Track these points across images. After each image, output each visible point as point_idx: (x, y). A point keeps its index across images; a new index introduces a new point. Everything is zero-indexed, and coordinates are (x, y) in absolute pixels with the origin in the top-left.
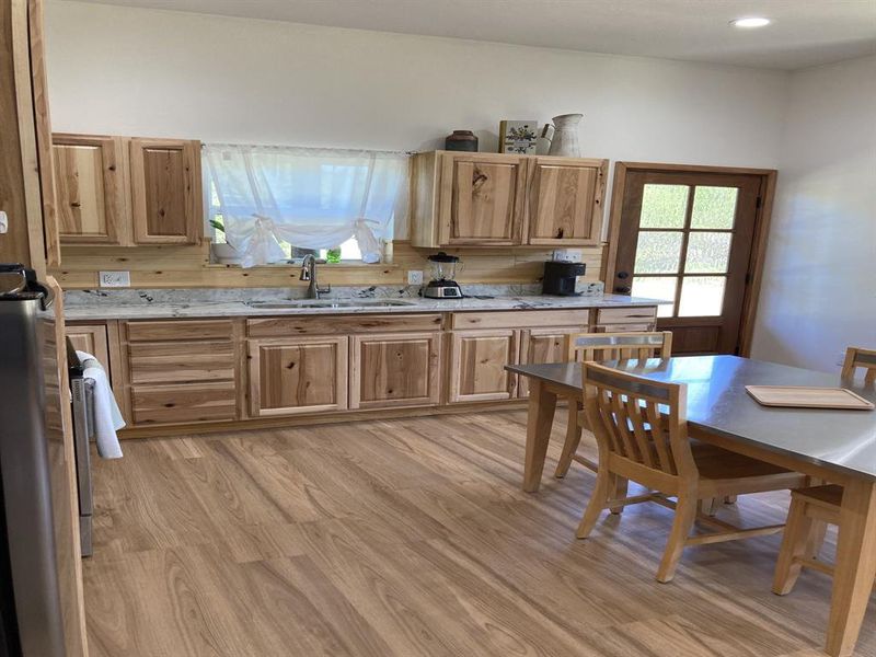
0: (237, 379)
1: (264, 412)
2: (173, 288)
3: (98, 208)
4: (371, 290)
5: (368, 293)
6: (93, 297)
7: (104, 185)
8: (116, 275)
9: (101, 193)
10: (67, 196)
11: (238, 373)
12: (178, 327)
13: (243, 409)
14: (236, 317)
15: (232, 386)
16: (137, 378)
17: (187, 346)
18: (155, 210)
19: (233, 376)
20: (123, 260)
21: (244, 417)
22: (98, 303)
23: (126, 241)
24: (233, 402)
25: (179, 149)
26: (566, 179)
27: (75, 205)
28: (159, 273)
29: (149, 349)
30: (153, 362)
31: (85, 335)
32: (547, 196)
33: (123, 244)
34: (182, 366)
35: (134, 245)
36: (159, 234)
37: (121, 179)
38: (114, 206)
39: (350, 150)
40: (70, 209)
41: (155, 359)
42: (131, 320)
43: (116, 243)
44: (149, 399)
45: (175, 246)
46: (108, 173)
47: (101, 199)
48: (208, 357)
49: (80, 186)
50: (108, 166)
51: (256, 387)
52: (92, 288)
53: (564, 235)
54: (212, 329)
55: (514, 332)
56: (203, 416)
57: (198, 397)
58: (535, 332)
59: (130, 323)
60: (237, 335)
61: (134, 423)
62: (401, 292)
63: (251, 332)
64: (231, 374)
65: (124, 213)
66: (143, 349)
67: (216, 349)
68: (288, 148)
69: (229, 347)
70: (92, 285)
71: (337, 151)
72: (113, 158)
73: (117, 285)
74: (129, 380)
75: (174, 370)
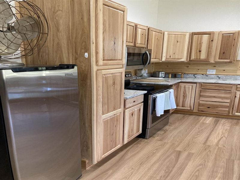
0: (231, 103)
1: (237, 114)
2: (227, 75)
3: (206, 51)
6: (204, 76)
7: (209, 45)
8: (211, 70)
9: (208, 48)
10: (198, 49)
11: (231, 101)
12: (216, 86)
13: (231, 112)
14: (234, 84)
15: (228, 104)
16: (201, 99)
17: (217, 91)
18: (222, 52)
19: (229, 102)
20: (215, 66)
21: (230, 114)
22: (205, 78)
23: (212, 61)
24: (227, 109)
25: (233, 34)
27: (200, 51)
28: (224, 70)
29: (206, 91)
30: (206, 95)
31: (190, 86)
33: (211, 62)
34: (214, 97)
35: (214, 62)
36: (222, 59)
37: (214, 44)
38: (210, 51)
40: (198, 52)
41: (207, 94)
42: (203, 83)
43: (209, 61)
44: (203, 105)
45: (226, 63)
46: (211, 42)
47: (207, 49)
48: (223, 95)
49: (202, 46)
50: (211, 40)
51: (236, 106)
52: (204, 74)
54: (226, 87)
56: (217, 112)
57: (217, 107)
59: (202, 84)
60: (233, 90)
61: (198, 111)
63: (238, 89)
64: (229, 101)
65: (213, 53)
66: (205, 91)
67: (226, 93)
69: (230, 93)
70: (204, 73)
72: (213, 38)
73: (212, 73)
74: (199, 99)
75: (212, 98)
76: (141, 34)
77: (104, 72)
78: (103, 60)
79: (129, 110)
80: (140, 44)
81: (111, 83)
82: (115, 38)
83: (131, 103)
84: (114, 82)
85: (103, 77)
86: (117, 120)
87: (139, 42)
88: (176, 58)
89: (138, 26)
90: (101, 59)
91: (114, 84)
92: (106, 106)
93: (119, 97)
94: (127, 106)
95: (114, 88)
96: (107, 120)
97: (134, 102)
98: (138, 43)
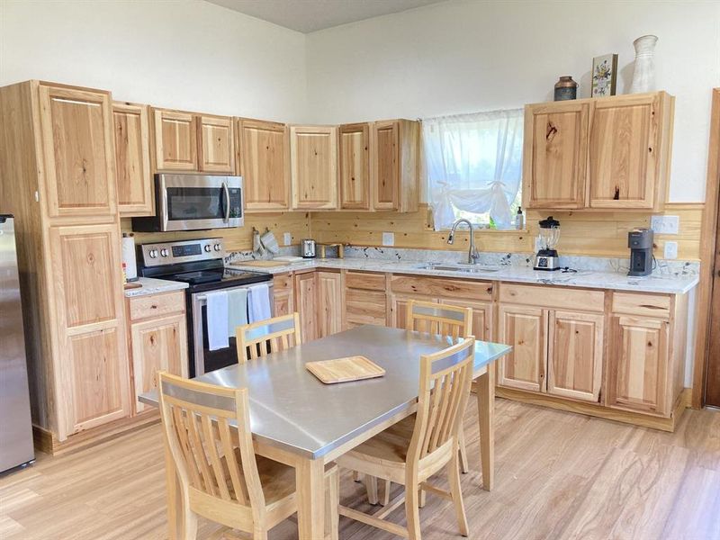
2: (409, 248)
4: (509, 257)
5: (507, 260)
6: (378, 254)
9: (362, 169)
10: (351, 173)
14: (388, 273)
18: (381, 181)
20: (392, 223)
22: (380, 258)
23: (371, 207)
25: (392, 128)
26: (621, 124)
27: (353, 179)
28: (406, 234)
29: (353, 295)
31: (333, 280)
32: (605, 146)
33: (370, 210)
36: (382, 202)
37: (371, 158)
39: (495, 112)
40: (351, 182)
41: (354, 303)
43: (367, 209)
49: (355, 164)
50: (365, 147)
53: (620, 196)
54: (376, 282)
55: (542, 310)
58: (560, 314)
59: (347, 273)
62: (528, 260)
63: (393, 289)
66: (351, 295)
68: (460, 116)
69: (384, 298)
70: (378, 243)
71: (486, 114)
72: (368, 140)
76: (214, 139)
77: (63, 231)
78: (61, 206)
79: (141, 326)
80: (215, 164)
81: (84, 256)
82: (84, 160)
83: (143, 309)
84: (91, 254)
85: (62, 242)
86: (108, 346)
87: (211, 160)
88: (316, 201)
89: (204, 120)
90: (55, 204)
91: (91, 259)
92: (76, 308)
93: (107, 289)
94: (134, 316)
95: (93, 267)
96: (81, 340)
97: (154, 307)
98: (207, 163)
